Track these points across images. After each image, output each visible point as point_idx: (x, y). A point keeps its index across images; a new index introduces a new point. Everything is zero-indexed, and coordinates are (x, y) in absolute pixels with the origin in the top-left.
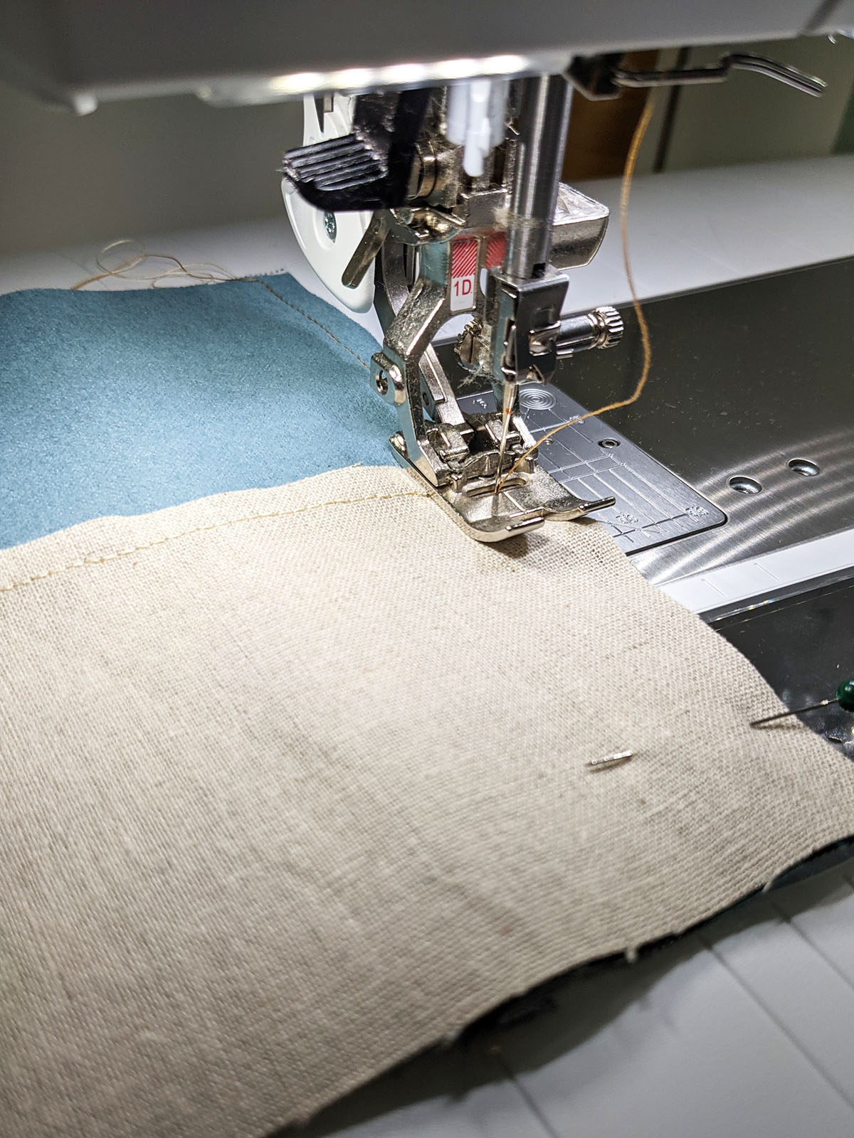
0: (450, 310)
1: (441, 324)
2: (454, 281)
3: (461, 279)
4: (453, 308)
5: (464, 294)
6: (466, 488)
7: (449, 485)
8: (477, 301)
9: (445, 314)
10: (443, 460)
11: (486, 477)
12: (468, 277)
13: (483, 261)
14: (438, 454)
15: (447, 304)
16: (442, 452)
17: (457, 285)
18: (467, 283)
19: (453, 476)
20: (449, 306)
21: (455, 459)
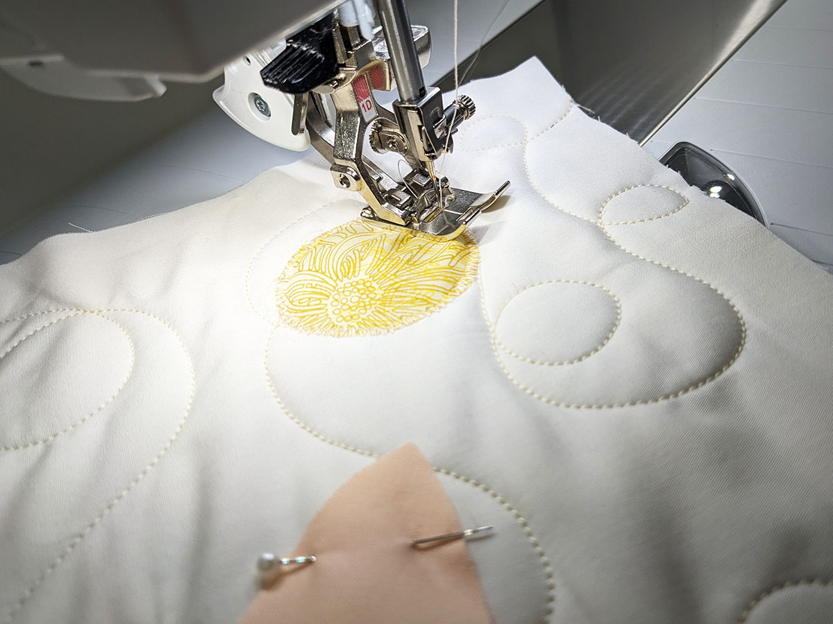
0: (365, 123)
1: (364, 132)
2: (361, 105)
3: (365, 102)
4: (366, 121)
5: (369, 109)
6: (423, 217)
7: (412, 221)
8: (378, 111)
10: (401, 208)
11: (428, 208)
12: (368, 99)
13: (371, 86)
14: (397, 207)
15: (362, 119)
16: (398, 205)
17: (363, 106)
18: (368, 102)
19: (412, 215)
20: (364, 120)
21: (407, 206)
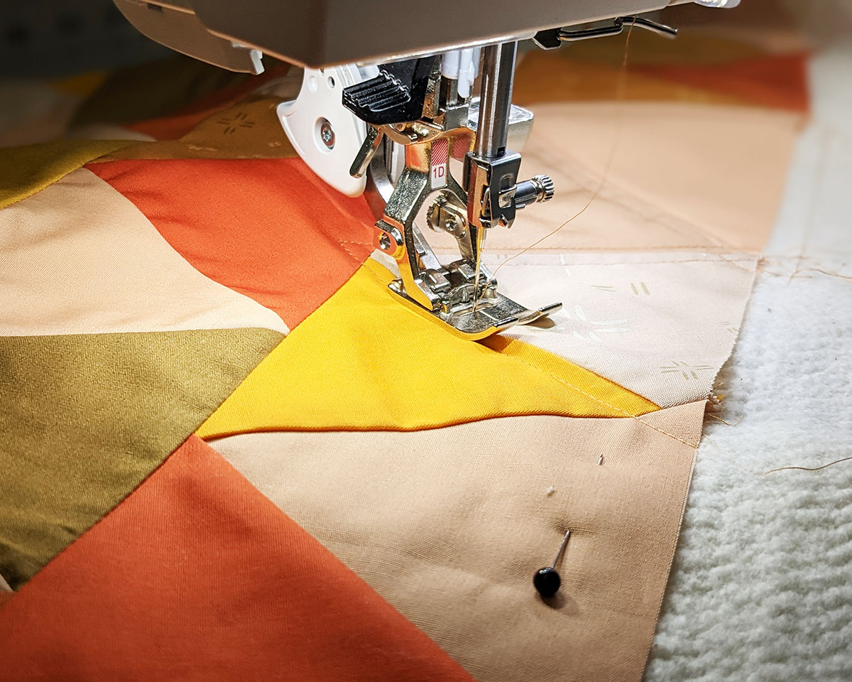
0: (430, 188)
1: (426, 197)
2: (433, 168)
3: (437, 166)
4: (433, 187)
5: (440, 176)
6: (453, 310)
7: (441, 308)
8: (448, 181)
9: (428, 190)
10: (435, 291)
11: (465, 302)
12: (443, 165)
13: (451, 153)
14: (431, 289)
15: (429, 185)
17: (435, 170)
18: (441, 169)
19: (444, 302)
20: (430, 185)
21: (442, 291)
